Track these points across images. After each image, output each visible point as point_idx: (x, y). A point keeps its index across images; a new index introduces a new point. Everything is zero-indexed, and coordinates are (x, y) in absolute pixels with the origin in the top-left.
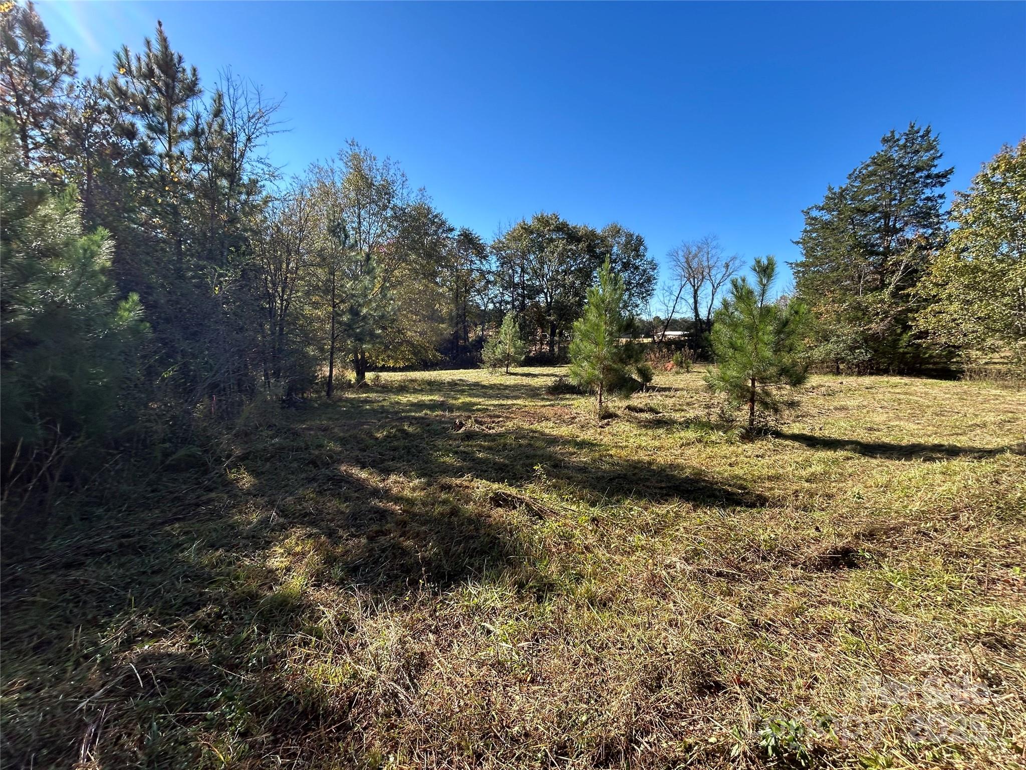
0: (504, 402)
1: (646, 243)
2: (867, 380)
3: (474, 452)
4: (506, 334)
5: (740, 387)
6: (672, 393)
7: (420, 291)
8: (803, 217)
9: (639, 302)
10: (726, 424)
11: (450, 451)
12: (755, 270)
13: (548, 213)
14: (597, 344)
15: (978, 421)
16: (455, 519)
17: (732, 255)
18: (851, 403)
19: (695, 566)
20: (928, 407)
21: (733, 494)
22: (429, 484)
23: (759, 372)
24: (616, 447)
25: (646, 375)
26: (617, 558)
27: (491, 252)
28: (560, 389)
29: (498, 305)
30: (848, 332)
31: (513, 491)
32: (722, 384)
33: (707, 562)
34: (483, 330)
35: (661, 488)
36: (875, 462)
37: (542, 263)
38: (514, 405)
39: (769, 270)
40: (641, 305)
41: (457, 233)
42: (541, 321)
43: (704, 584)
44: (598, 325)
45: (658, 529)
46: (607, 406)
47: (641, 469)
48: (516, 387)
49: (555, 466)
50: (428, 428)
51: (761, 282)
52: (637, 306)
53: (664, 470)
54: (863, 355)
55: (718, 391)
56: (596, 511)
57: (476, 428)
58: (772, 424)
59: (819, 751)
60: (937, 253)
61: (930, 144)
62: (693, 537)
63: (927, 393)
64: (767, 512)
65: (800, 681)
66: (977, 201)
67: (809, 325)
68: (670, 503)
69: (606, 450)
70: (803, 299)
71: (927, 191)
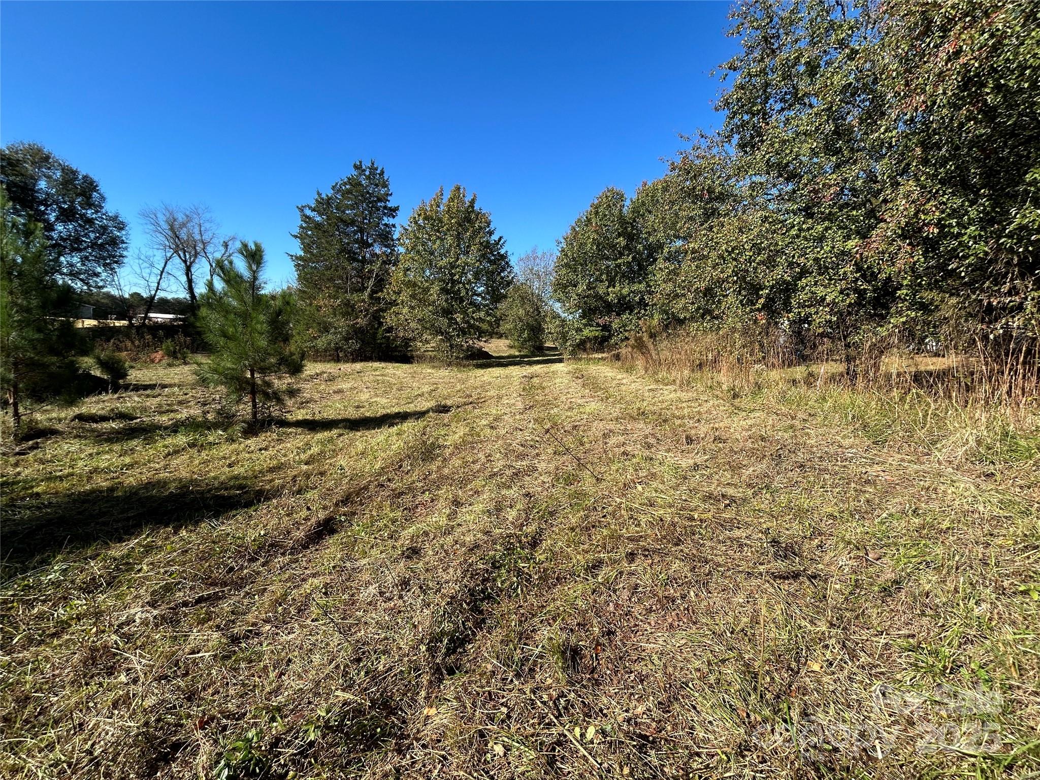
2: (358, 366)
5: (237, 379)
6: (157, 391)
8: (299, 213)
9: (99, 270)
10: (225, 420)
12: (243, 254)
17: (231, 234)
18: (345, 386)
19: (163, 607)
20: (394, 384)
21: (229, 498)
23: (256, 362)
24: (49, 479)
25: (116, 370)
26: (25, 654)
30: (342, 324)
32: (216, 377)
33: (182, 594)
35: (128, 519)
36: (359, 434)
39: (257, 257)
40: (104, 275)
43: (175, 623)
45: (112, 579)
46: (32, 420)
47: (94, 502)
51: (250, 267)
52: (97, 275)
53: (136, 493)
54: (355, 345)
55: (212, 385)
58: (276, 414)
59: (276, 742)
60: (394, 268)
61: (384, 183)
62: (162, 570)
63: (394, 374)
64: (263, 508)
65: (272, 675)
66: (412, 235)
67: (312, 317)
68: (139, 535)
69: (25, 488)
70: (304, 292)
71: (385, 218)
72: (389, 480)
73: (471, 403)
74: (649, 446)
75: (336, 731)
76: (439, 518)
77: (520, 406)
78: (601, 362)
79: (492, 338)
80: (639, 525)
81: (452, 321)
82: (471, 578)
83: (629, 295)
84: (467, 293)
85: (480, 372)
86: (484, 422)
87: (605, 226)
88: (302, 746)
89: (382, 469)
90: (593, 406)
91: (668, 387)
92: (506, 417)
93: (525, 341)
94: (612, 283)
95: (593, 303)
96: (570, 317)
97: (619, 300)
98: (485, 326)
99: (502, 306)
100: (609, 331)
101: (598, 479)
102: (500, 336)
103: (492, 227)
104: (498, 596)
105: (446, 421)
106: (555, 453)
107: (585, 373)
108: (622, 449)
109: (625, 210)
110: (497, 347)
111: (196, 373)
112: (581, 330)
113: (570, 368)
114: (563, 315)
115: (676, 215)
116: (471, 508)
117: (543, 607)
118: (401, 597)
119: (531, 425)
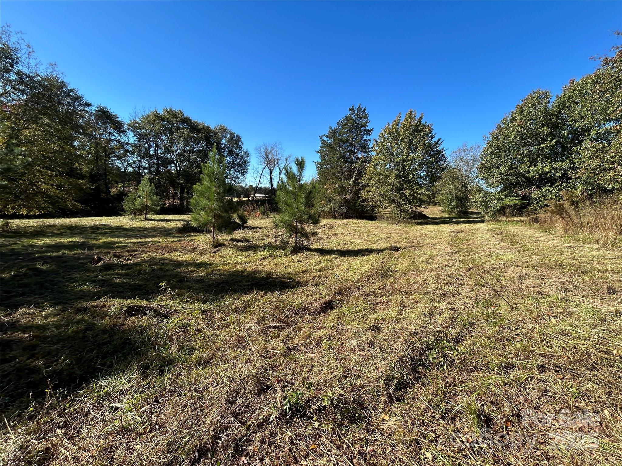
0: (143, 240)
1: (242, 140)
2: (345, 221)
3: (112, 279)
4: (144, 191)
5: (290, 226)
6: (258, 230)
7: (55, 152)
8: (320, 140)
9: (239, 176)
10: (284, 245)
11: (87, 281)
12: (296, 164)
13: (176, 109)
14: (209, 200)
15: (380, 238)
16: (90, 333)
17: (289, 154)
18: (339, 232)
19: (262, 326)
20: (365, 232)
21: (285, 283)
22: (64, 310)
23: (299, 217)
24: (223, 264)
25: (244, 220)
26: (218, 332)
27: (129, 129)
28: (187, 230)
29: (136, 169)
30: (338, 198)
31: (144, 303)
32: (282, 224)
33: (268, 322)
34: (124, 187)
35: (248, 285)
36: (345, 258)
37: (172, 142)
38: (150, 242)
39: (302, 164)
40: (241, 178)
41: (93, 109)
42: (173, 183)
43: (266, 334)
44: (210, 188)
45: (244, 310)
46: (218, 240)
47: (237, 276)
48: (153, 229)
49: (180, 281)
50: (63, 265)
51: (299, 170)
52: (238, 178)
53: (251, 275)
54: (344, 209)
55: (279, 228)
56: (206, 306)
57: (115, 261)
58: (305, 244)
59: (308, 400)
60: (368, 165)
61: (366, 116)
62: (262, 310)
63: (365, 227)
64: (300, 290)
65: (306, 370)
66: (380, 144)
67: (323, 195)
68: (252, 293)
69: (216, 267)
70: (320, 181)
71: (365, 136)
72: (362, 286)
73: (413, 246)
74: (566, 291)
75: (335, 407)
76: (392, 311)
77: (449, 250)
78: (519, 224)
79: (429, 205)
80: (551, 347)
81: (402, 195)
82: (412, 351)
83: (551, 171)
84: (413, 177)
85: (419, 227)
86: (421, 259)
87: (529, 120)
88: (320, 407)
89: (358, 279)
90: (510, 255)
91: (589, 246)
92: (438, 257)
93: (454, 207)
94: (533, 162)
95: (514, 179)
96: (493, 190)
97: (540, 176)
98: (424, 198)
99: (438, 184)
100: (529, 200)
101: (512, 308)
102: (435, 204)
103: (433, 133)
104: (430, 366)
105: (396, 256)
106: (475, 285)
107: (503, 231)
108: (537, 289)
109: (550, 106)
110: (432, 211)
111: (274, 222)
112: (502, 200)
113: (490, 227)
114: (486, 189)
115: (608, 101)
116: (412, 310)
117: (463, 382)
118: (369, 351)
119: (456, 264)
